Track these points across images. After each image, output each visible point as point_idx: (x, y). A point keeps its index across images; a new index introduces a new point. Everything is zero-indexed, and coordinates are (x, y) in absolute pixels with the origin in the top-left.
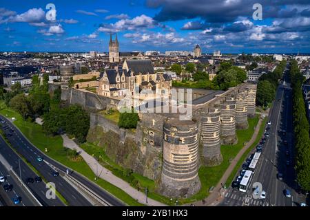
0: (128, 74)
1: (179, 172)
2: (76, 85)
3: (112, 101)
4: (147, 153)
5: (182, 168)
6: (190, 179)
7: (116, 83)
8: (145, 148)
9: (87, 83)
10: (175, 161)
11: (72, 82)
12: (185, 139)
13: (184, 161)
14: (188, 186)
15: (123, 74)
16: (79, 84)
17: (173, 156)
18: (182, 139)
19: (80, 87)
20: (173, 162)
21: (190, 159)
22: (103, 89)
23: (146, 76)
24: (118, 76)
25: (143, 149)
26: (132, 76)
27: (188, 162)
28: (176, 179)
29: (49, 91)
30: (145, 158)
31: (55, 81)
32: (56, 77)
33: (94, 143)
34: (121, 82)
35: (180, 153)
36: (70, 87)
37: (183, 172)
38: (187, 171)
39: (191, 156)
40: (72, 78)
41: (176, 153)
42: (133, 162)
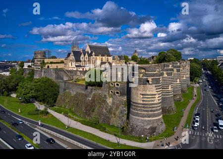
0: (90, 55)
1: (147, 111)
2: (47, 65)
3: (78, 72)
4: (113, 103)
5: (150, 107)
6: (157, 118)
7: (81, 61)
8: (111, 99)
9: (56, 65)
10: (143, 101)
11: (43, 63)
12: (152, 79)
13: (152, 101)
14: (156, 125)
15: (87, 54)
16: (50, 65)
17: (142, 96)
18: (150, 79)
19: (50, 67)
20: (141, 102)
21: (157, 99)
22: (70, 66)
23: (104, 57)
24: (82, 56)
25: (110, 101)
26: (94, 56)
27: (155, 102)
28: (145, 119)
29: (24, 74)
30: (111, 108)
31: (29, 66)
32: (30, 64)
33: (63, 106)
34: (85, 61)
35: (148, 93)
36: (42, 67)
37: (151, 111)
38: (154, 111)
39: (157, 96)
40: (44, 61)
41: (144, 93)
42: (100, 114)
